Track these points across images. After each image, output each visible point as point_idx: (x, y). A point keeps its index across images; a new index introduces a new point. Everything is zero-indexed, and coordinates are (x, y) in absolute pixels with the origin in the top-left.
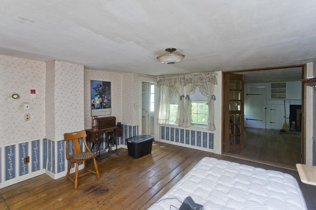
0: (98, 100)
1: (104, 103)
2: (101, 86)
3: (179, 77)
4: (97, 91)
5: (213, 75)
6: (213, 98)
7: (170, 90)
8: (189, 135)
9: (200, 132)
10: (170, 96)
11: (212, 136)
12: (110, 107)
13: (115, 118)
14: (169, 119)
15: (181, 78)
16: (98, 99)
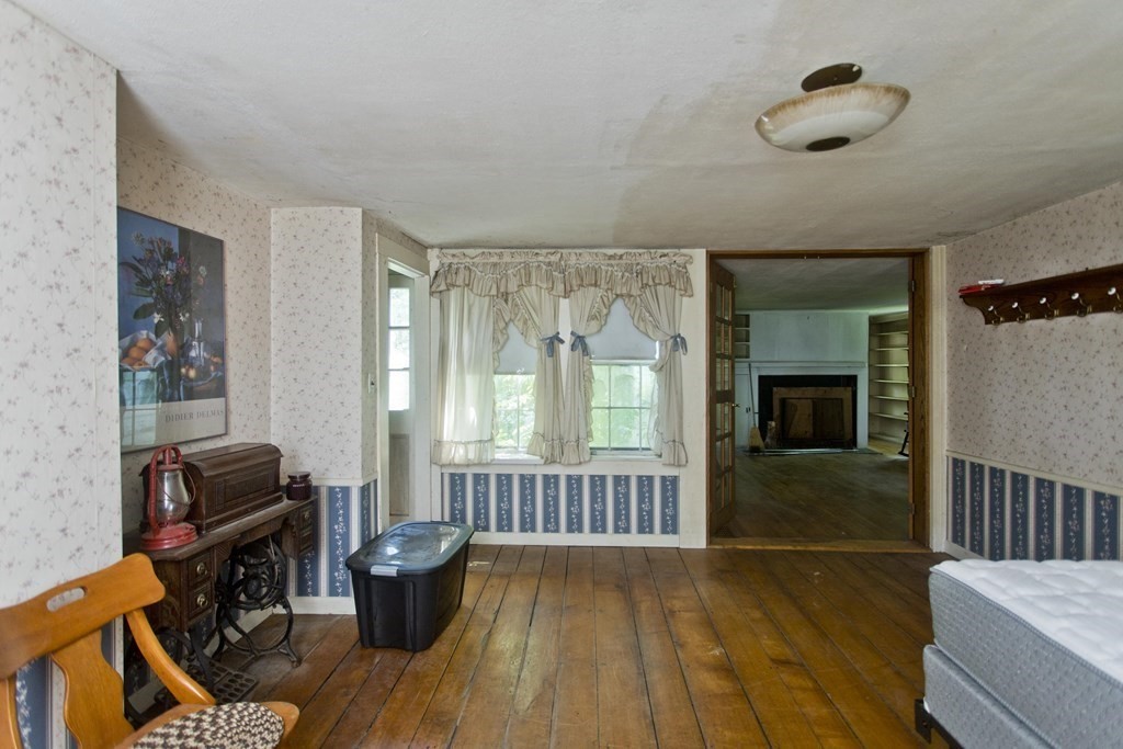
0: (152, 344)
1: (191, 366)
2: (169, 255)
3: (541, 258)
4: (144, 282)
5: (680, 260)
6: (678, 343)
7: (499, 314)
8: (580, 494)
9: (627, 478)
10: (495, 340)
11: (670, 485)
12: (220, 390)
13: (277, 450)
14: (492, 439)
15: (549, 264)
16: (153, 336)
